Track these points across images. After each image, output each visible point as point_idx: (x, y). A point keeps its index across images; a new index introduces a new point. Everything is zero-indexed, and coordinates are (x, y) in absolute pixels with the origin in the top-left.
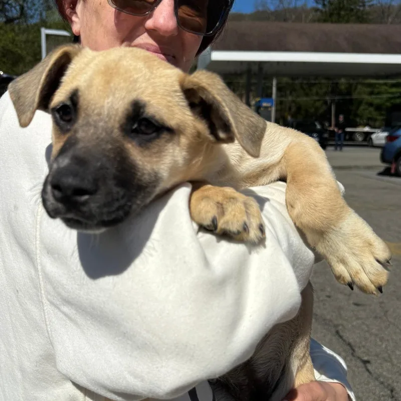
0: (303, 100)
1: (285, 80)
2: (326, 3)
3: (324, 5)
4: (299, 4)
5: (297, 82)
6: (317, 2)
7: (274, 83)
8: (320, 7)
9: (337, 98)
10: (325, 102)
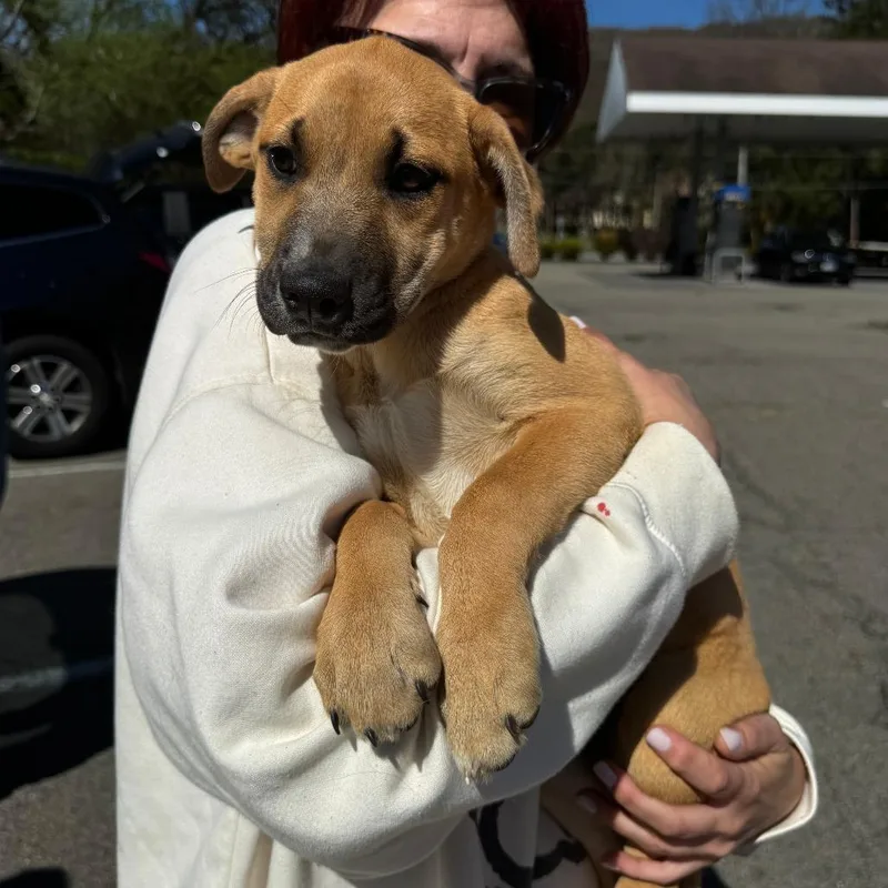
0: (798, 190)
1: (765, 152)
2: (846, 6)
3: (841, 10)
4: (793, 9)
5: (787, 156)
6: (827, 4)
7: (742, 157)
8: (833, 13)
9: (863, 187)
10: (839, 195)
